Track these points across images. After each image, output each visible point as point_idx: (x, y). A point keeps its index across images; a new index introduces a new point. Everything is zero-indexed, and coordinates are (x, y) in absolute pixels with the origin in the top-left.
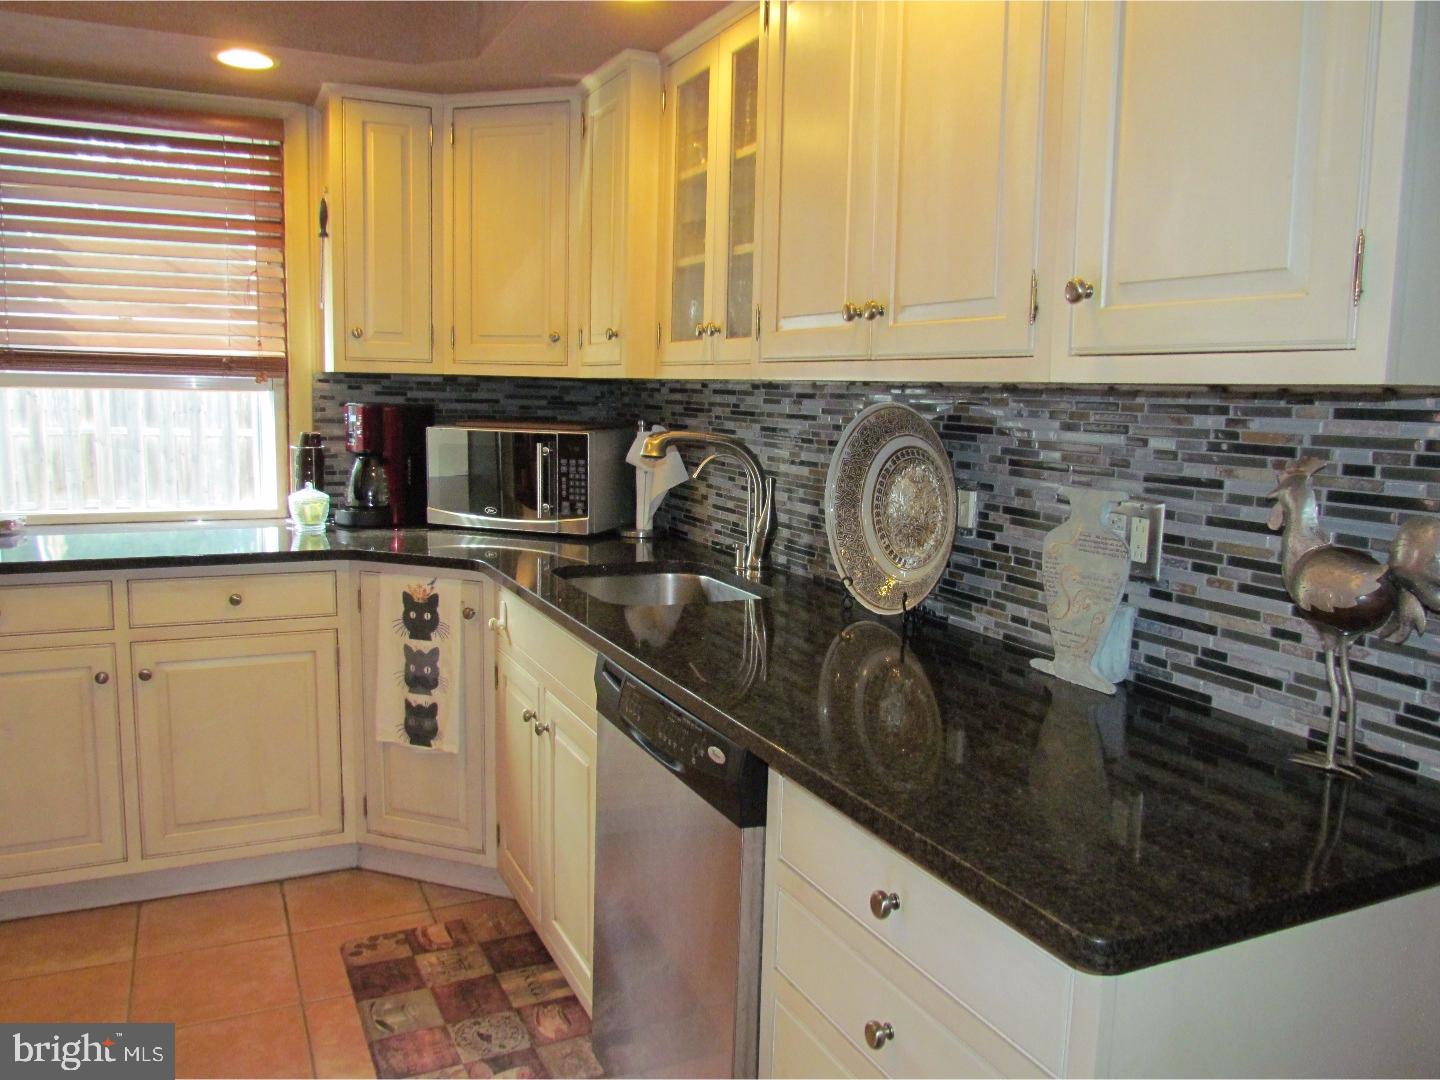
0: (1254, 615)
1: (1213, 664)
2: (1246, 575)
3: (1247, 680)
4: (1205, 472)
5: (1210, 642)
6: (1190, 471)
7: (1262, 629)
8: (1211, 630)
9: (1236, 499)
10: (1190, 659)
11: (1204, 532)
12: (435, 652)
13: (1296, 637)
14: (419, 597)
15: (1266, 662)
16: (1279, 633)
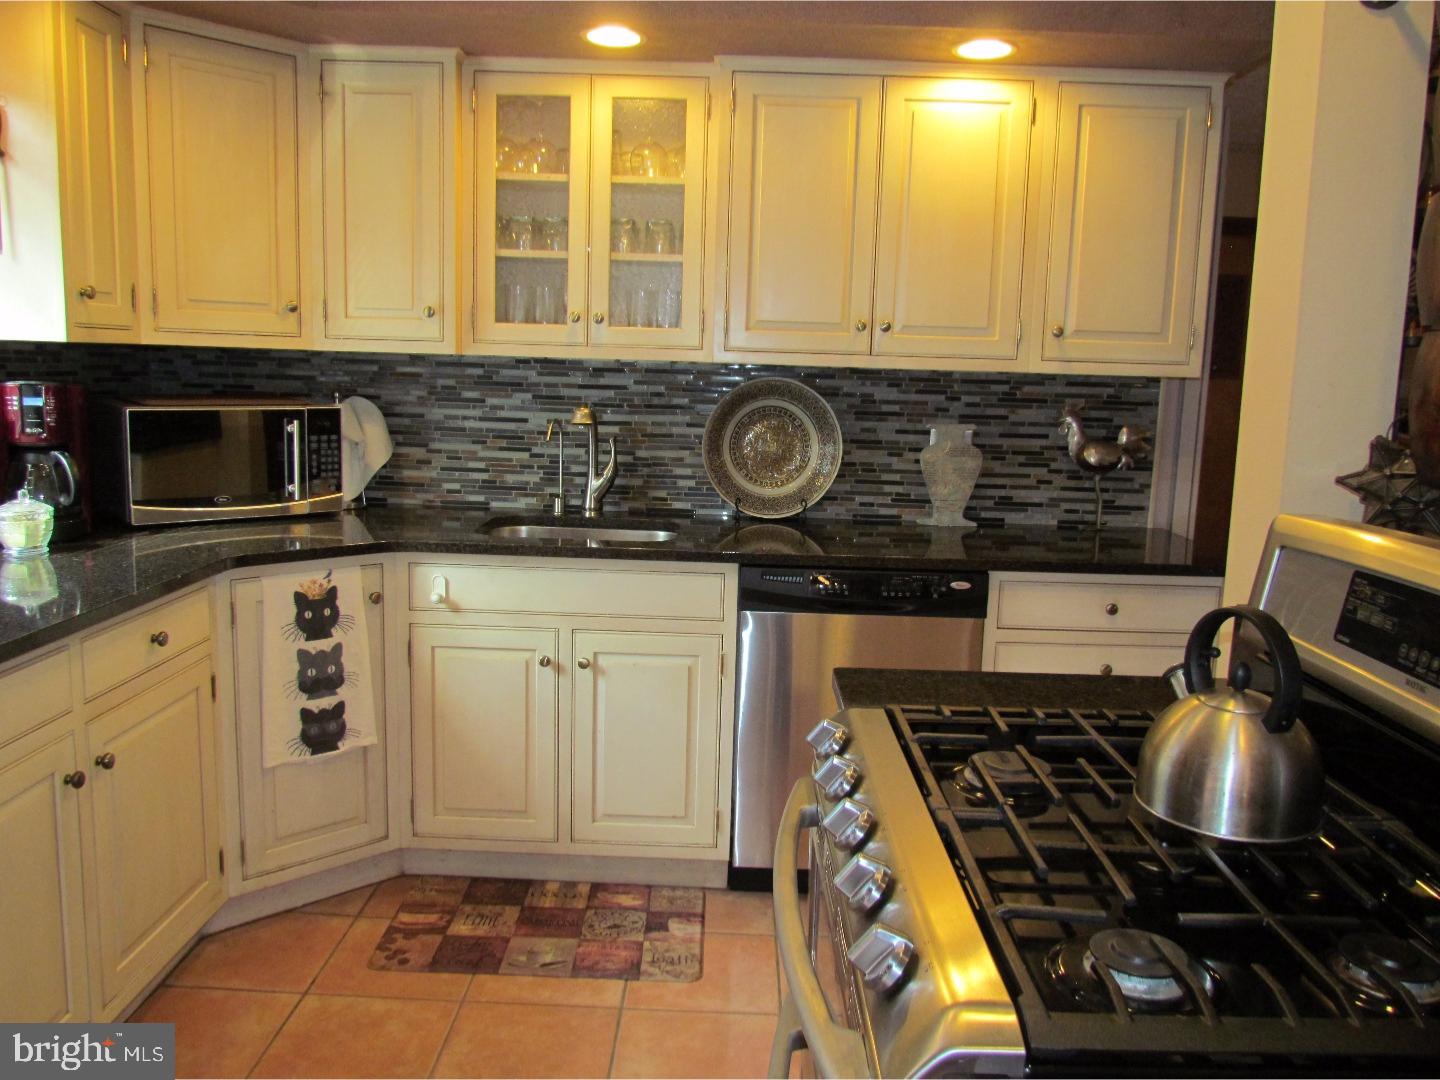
0: (1028, 476)
1: (1006, 503)
2: (1022, 459)
3: (1023, 506)
4: (1002, 412)
5: (1003, 493)
6: (990, 412)
7: (1032, 482)
8: (1003, 487)
9: (1014, 424)
10: (990, 503)
11: (998, 441)
12: (338, 648)
13: (1049, 482)
14: (314, 593)
15: (1036, 496)
16: (1040, 482)
